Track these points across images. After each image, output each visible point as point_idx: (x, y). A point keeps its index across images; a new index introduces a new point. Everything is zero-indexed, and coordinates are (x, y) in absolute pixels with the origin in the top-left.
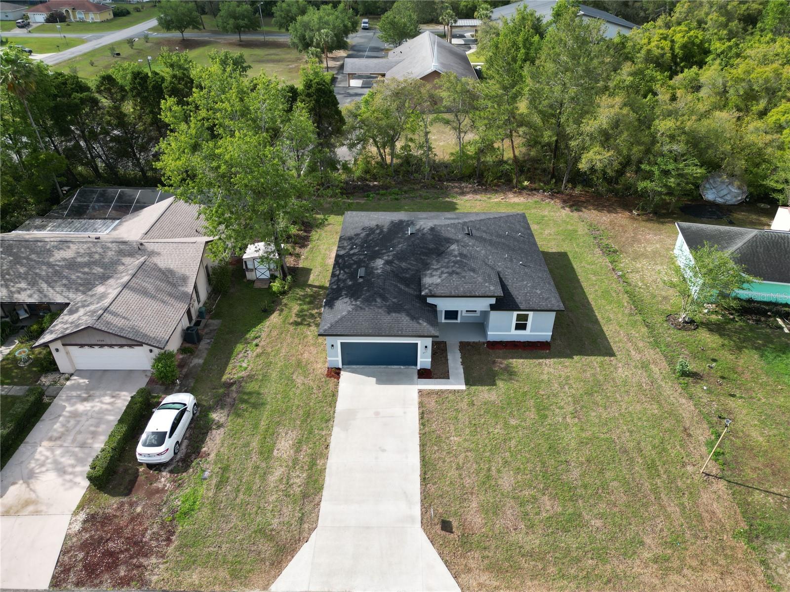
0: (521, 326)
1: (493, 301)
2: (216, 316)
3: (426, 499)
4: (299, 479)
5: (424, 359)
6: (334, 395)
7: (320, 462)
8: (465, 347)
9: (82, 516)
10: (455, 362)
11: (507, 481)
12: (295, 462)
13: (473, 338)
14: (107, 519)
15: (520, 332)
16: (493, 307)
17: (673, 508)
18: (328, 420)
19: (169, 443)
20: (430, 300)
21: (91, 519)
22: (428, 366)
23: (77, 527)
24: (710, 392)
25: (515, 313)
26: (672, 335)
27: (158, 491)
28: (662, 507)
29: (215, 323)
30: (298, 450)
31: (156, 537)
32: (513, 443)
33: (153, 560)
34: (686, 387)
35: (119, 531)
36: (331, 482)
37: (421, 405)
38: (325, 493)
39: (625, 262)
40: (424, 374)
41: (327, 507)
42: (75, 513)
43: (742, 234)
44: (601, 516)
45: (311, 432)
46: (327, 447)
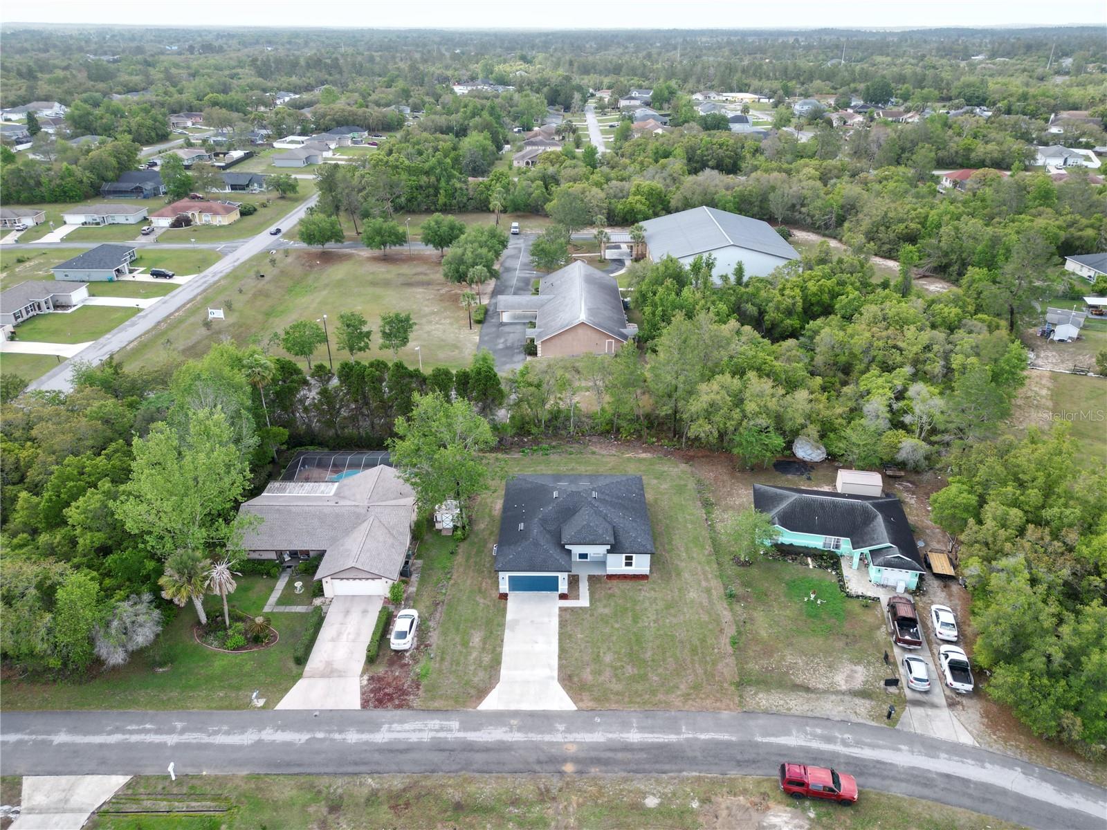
0: (629, 564)
1: (609, 547)
2: (418, 557)
3: (561, 667)
4: (487, 659)
5: (563, 587)
6: (505, 610)
7: (498, 649)
8: (592, 579)
9: (366, 677)
10: (584, 587)
11: (608, 658)
12: (484, 649)
13: (597, 572)
14: (380, 679)
15: (629, 568)
16: (609, 551)
17: (700, 671)
18: (502, 625)
19: (409, 637)
20: (567, 547)
21: (371, 679)
22: (566, 592)
23: (365, 682)
24: (744, 608)
25: (624, 555)
26: (732, 570)
27: (405, 665)
28: (694, 671)
29: (419, 562)
30: (485, 643)
31: (410, 686)
32: (615, 638)
33: (412, 697)
34: (730, 604)
35: (389, 684)
36: (505, 659)
37: (560, 616)
38: (503, 665)
39: (717, 513)
40: (563, 597)
41: (504, 672)
42: (362, 676)
43: (788, 497)
44: (658, 675)
45: (491, 633)
46: (502, 641)
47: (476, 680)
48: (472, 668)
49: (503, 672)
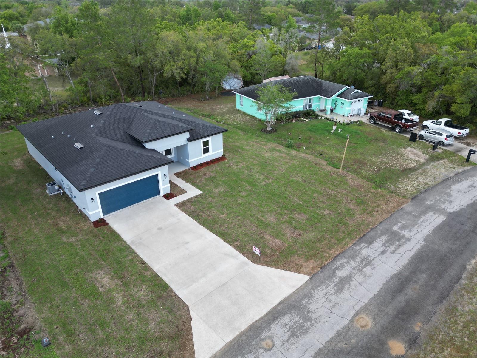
0: (206, 151)
1: (187, 135)
5: (165, 186)
8: (180, 175)
10: (182, 183)
11: (271, 218)
15: (207, 154)
16: (189, 140)
22: (169, 190)
25: (201, 141)
32: (255, 202)
34: (297, 150)
37: (184, 211)
38: (173, 286)
40: (168, 197)
45: (119, 262)
46: (143, 263)
47: (152, 326)
48: (131, 315)
49: (182, 293)
